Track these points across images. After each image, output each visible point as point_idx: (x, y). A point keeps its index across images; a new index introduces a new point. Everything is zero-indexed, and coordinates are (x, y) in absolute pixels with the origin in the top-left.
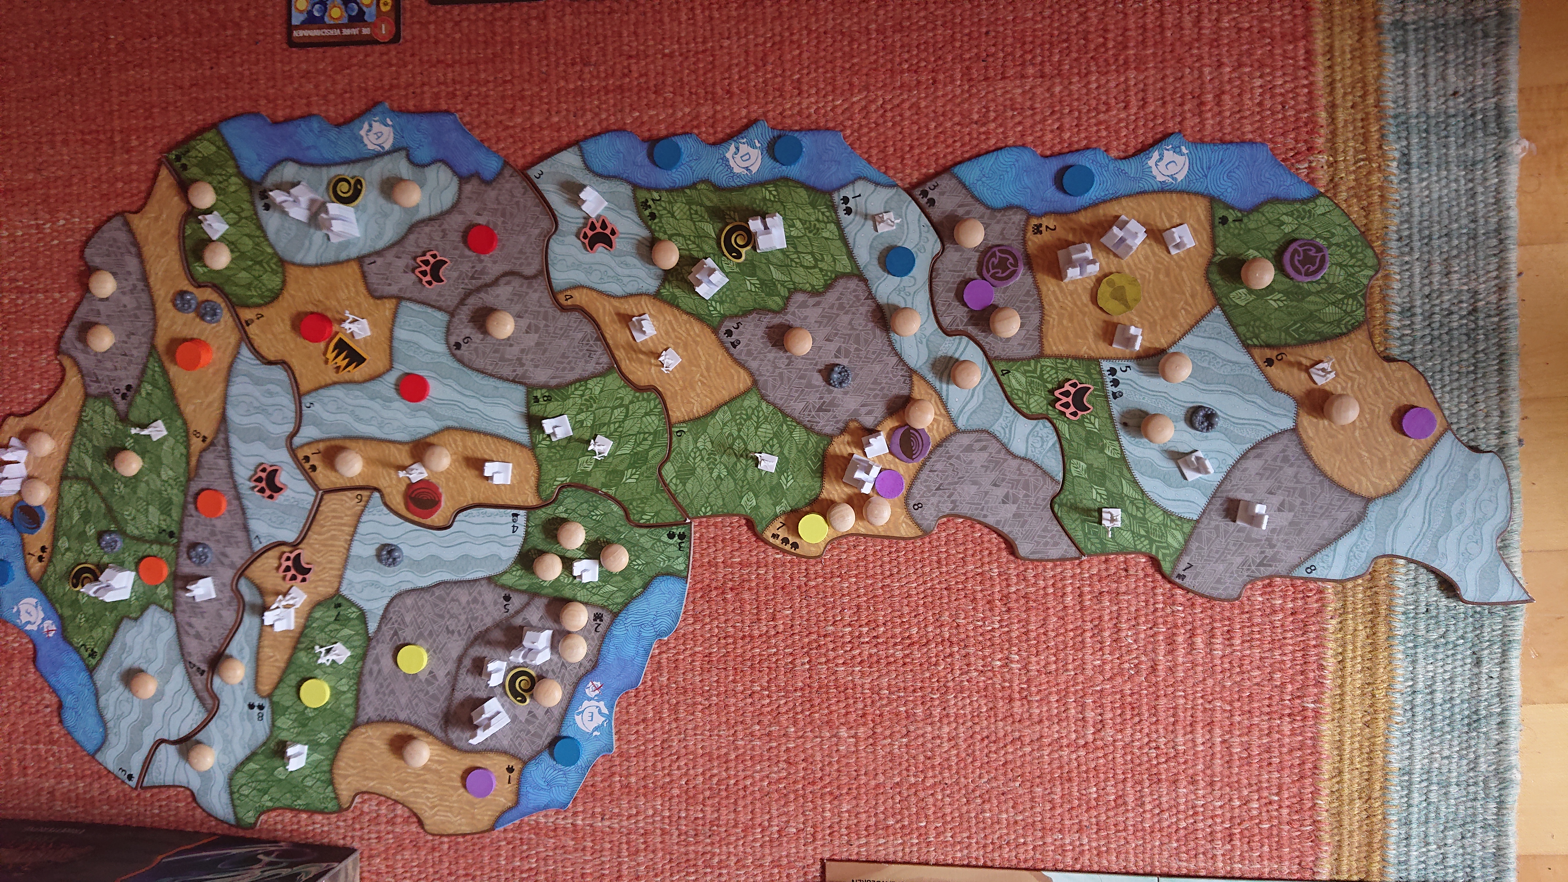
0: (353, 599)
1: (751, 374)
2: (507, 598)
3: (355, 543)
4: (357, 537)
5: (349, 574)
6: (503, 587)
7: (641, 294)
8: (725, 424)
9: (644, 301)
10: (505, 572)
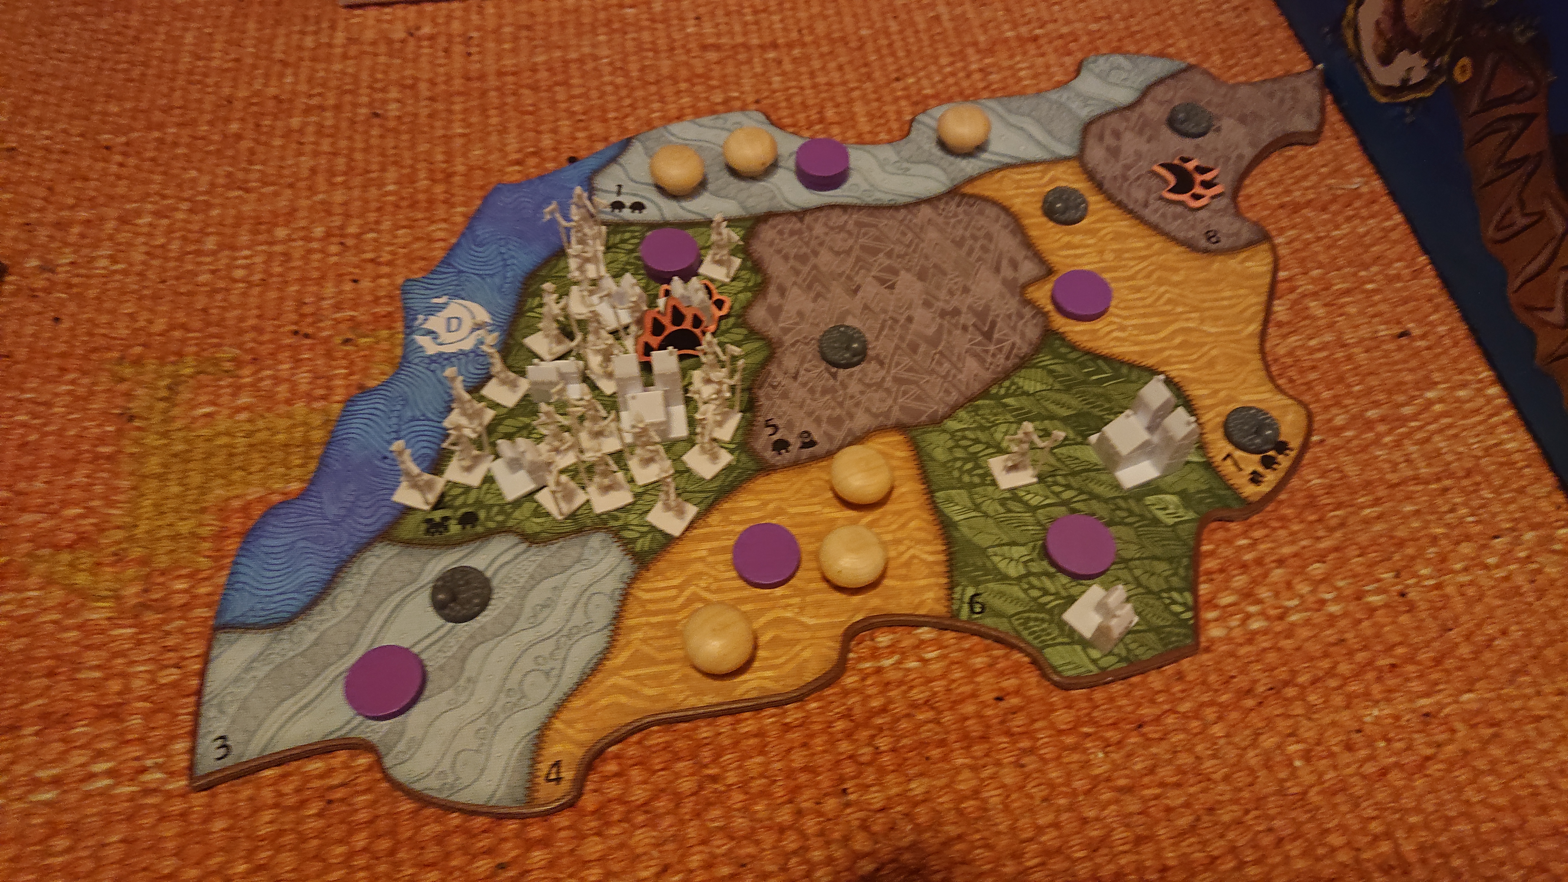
1: (881, 429)
7: (625, 596)
8: (977, 507)
9: (641, 592)
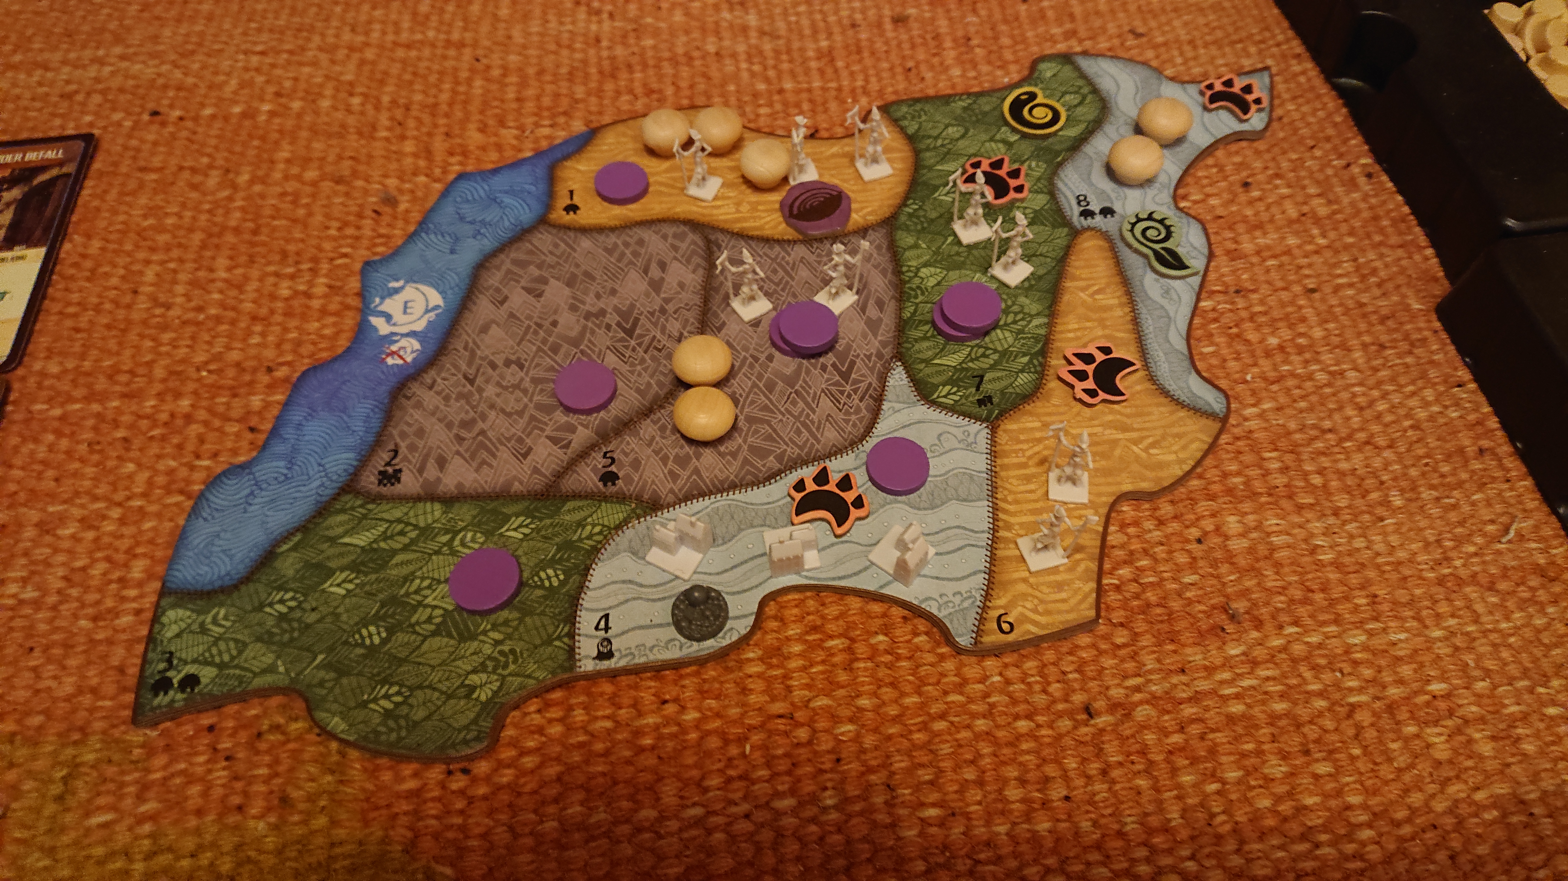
0: (955, 419)
2: (609, 478)
3: (985, 525)
4: (984, 539)
5: (980, 463)
6: (621, 498)
10: (619, 527)
